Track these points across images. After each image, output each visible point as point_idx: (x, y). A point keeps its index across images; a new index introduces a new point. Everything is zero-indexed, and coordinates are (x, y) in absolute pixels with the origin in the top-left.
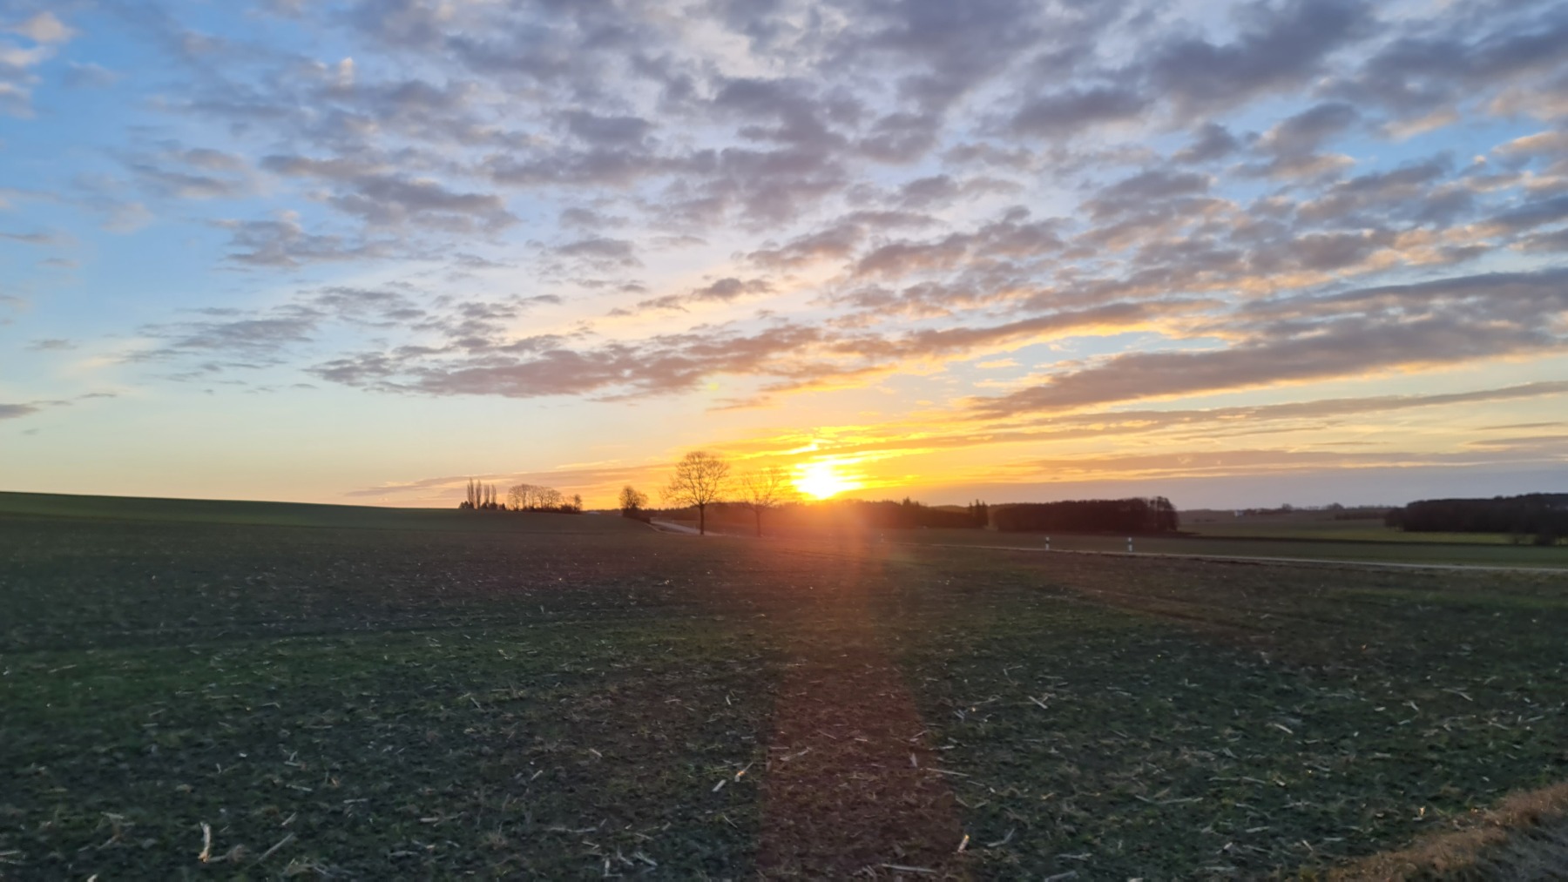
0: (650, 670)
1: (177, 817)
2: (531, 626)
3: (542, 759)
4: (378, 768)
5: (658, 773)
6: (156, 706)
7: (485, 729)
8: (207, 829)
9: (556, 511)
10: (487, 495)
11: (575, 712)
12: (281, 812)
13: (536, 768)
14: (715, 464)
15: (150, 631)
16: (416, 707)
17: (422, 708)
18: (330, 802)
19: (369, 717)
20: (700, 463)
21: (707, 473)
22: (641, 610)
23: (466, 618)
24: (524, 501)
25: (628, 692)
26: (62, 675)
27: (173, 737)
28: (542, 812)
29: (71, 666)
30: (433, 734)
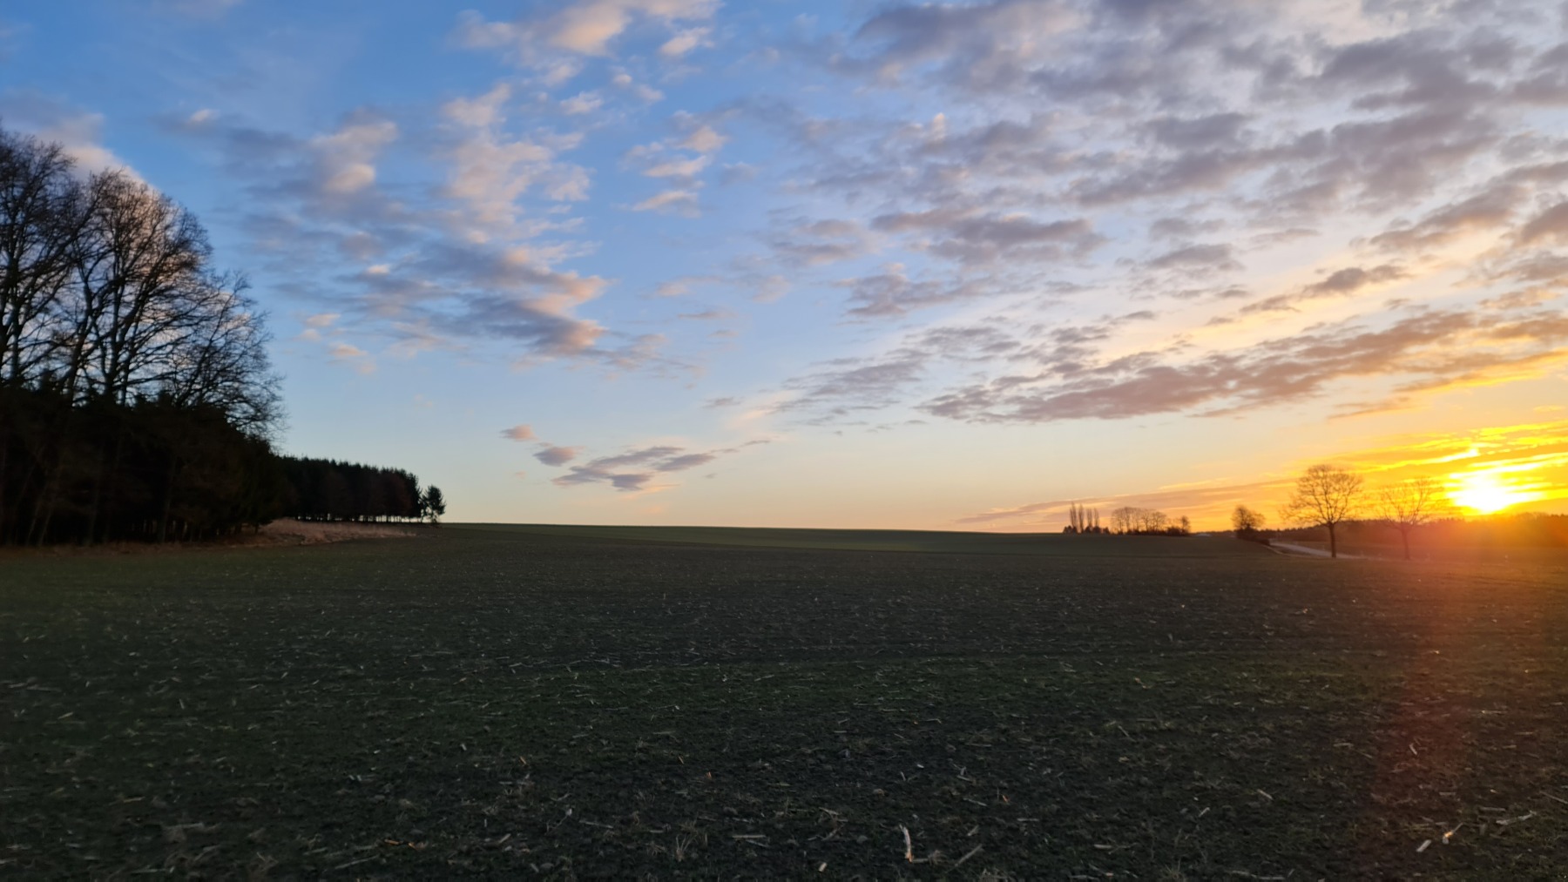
0: (1307, 708)
1: (879, 818)
2: (1162, 655)
3: (1206, 796)
4: (1042, 789)
5: (1344, 825)
6: (841, 714)
7: (1140, 759)
8: (906, 832)
9: (1162, 533)
10: (1089, 518)
11: (1232, 749)
12: (964, 823)
13: (1202, 805)
14: (1343, 478)
15: (822, 647)
16: (1066, 732)
17: (1072, 733)
18: (1004, 817)
19: (1023, 739)
20: (1325, 477)
21: (1334, 488)
22: (1281, 641)
23: (1095, 644)
24: (1128, 525)
25: (1286, 732)
26: (764, 683)
27: (861, 743)
28: (1218, 852)
29: (770, 676)
30: (1087, 759)
